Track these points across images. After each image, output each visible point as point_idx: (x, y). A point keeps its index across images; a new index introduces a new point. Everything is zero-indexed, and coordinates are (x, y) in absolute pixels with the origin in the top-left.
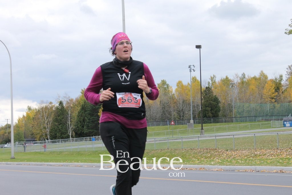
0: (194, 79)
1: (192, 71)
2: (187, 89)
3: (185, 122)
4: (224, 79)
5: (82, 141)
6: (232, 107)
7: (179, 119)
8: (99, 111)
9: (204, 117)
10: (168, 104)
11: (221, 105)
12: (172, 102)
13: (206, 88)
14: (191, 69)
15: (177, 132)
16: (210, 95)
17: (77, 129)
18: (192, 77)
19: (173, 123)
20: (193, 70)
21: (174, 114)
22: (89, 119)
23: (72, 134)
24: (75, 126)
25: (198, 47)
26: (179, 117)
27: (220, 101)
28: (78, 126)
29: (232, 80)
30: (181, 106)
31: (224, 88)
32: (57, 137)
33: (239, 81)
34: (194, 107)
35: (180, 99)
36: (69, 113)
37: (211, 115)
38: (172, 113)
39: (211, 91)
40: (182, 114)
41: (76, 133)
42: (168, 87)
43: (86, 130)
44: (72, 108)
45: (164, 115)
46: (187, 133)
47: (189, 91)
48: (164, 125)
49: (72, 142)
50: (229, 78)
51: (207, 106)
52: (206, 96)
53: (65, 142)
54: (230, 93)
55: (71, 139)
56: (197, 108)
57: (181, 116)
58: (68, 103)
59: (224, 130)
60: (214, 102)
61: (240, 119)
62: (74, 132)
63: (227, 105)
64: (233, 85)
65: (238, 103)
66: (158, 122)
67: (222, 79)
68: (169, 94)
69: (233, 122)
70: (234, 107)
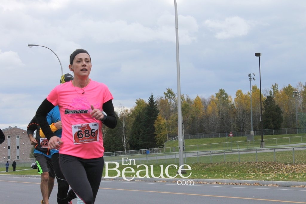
0: (254, 88)
1: (252, 79)
2: (247, 99)
3: (245, 133)
4: (286, 87)
5: (137, 153)
6: (296, 118)
7: (239, 130)
8: (155, 122)
9: (266, 128)
10: (227, 115)
11: (283, 115)
12: (231, 112)
13: (268, 97)
14: (251, 78)
15: (236, 144)
16: (272, 104)
17: (132, 140)
18: (252, 86)
19: (231, 135)
20: (254, 78)
21: (234, 125)
22: (144, 131)
23: (127, 146)
24: (130, 137)
25: (258, 55)
26: (239, 128)
27: (283, 111)
28: (133, 138)
29: (295, 89)
30: (241, 116)
31: (287, 97)
32: (111, 149)
33: (303, 90)
34: (254, 117)
35: (239, 109)
36: (124, 124)
37: (273, 125)
38: (232, 124)
39: (272, 100)
40: (241, 125)
41: (131, 145)
42: (226, 97)
43: (140, 142)
44: (126, 119)
45: (223, 126)
46: (247, 145)
47: (250, 100)
48: (223, 137)
49: (127, 154)
50: (292, 87)
51: (269, 117)
52: (267, 106)
53: (120, 154)
54: (293, 103)
55: (125, 151)
56: (258, 118)
57: (241, 126)
58: (122, 114)
59: (287, 141)
60: (276, 112)
61: (304, 130)
62: (129, 144)
63: (289, 115)
64: (296, 94)
65: (302, 113)
66: (217, 133)
67: (284, 88)
68: (229, 104)
69: (296, 133)
70: (298, 118)
